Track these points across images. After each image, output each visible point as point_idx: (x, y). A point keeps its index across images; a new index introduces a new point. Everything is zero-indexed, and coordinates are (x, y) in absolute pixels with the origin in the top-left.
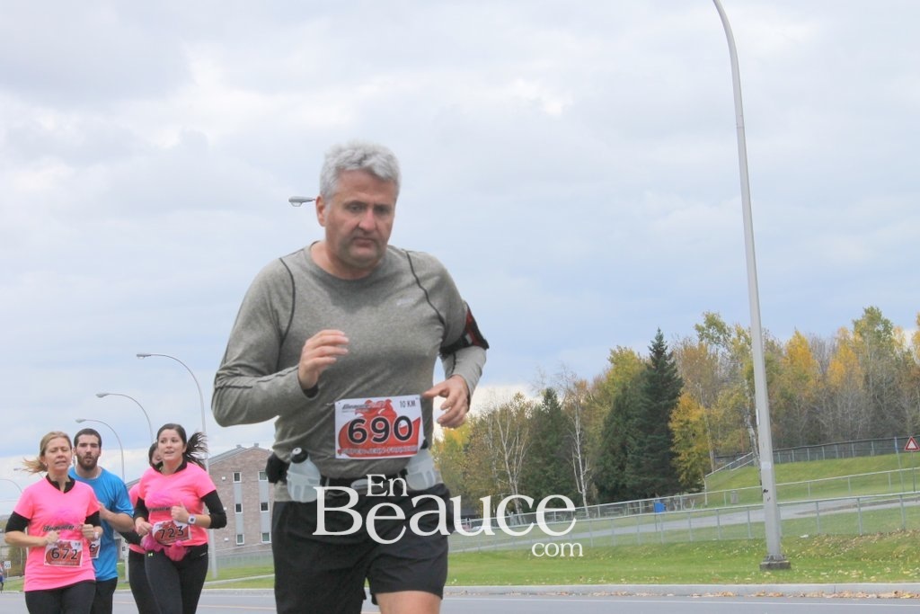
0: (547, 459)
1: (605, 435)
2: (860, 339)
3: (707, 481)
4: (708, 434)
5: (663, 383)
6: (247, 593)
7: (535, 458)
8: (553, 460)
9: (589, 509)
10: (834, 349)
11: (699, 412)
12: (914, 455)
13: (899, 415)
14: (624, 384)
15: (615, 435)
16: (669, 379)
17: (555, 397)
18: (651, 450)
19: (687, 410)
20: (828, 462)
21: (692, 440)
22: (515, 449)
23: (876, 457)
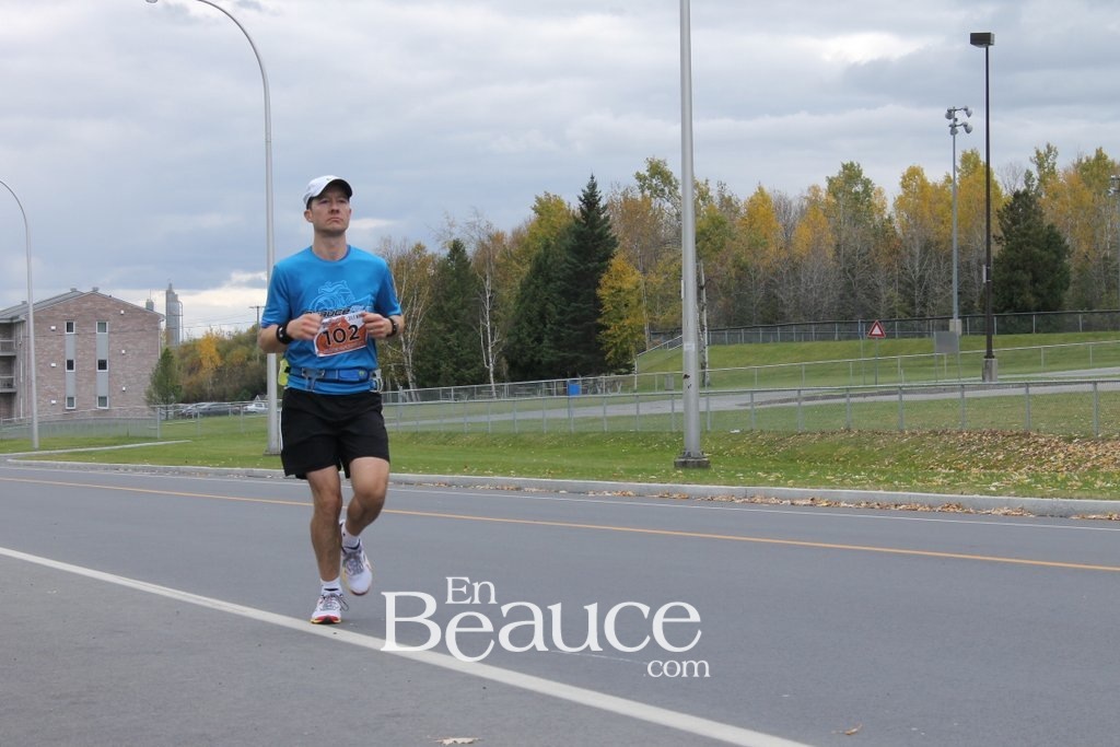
0: (449, 325)
1: (521, 300)
2: (834, 201)
3: (638, 362)
4: (644, 304)
5: (593, 241)
6: (72, 467)
7: (435, 323)
8: (456, 326)
9: (497, 388)
10: (802, 210)
11: (634, 278)
12: (885, 342)
13: (873, 295)
14: (547, 240)
16: (601, 237)
17: (464, 251)
18: (574, 321)
19: (619, 276)
20: (784, 345)
21: (624, 311)
22: (411, 312)
23: (839, 343)
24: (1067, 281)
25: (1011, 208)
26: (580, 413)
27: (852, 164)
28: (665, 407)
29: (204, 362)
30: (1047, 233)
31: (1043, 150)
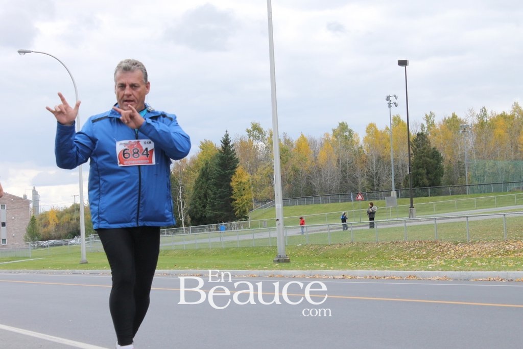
1: (196, 189)
2: (336, 139)
3: (250, 215)
4: (252, 189)
5: (228, 160)
9: (186, 229)
10: (321, 144)
11: (247, 177)
12: (361, 202)
13: (355, 181)
14: (207, 161)
15: (201, 188)
16: (231, 158)
18: (220, 197)
19: (240, 176)
20: (316, 205)
21: (243, 192)
23: (342, 203)
24: (443, 173)
25: (416, 140)
26: (226, 239)
27: (343, 123)
28: (266, 235)
29: (51, 222)
30: (433, 151)
31: (429, 114)
